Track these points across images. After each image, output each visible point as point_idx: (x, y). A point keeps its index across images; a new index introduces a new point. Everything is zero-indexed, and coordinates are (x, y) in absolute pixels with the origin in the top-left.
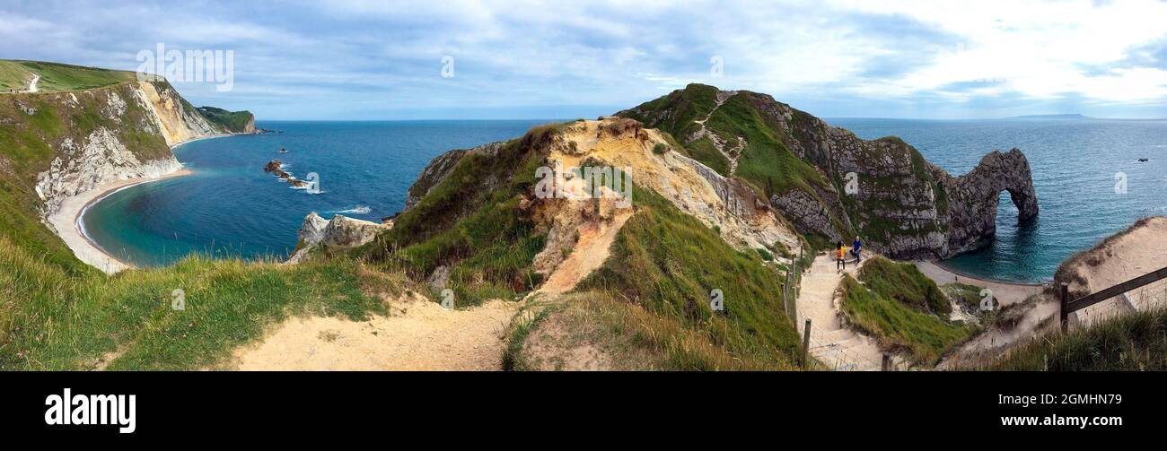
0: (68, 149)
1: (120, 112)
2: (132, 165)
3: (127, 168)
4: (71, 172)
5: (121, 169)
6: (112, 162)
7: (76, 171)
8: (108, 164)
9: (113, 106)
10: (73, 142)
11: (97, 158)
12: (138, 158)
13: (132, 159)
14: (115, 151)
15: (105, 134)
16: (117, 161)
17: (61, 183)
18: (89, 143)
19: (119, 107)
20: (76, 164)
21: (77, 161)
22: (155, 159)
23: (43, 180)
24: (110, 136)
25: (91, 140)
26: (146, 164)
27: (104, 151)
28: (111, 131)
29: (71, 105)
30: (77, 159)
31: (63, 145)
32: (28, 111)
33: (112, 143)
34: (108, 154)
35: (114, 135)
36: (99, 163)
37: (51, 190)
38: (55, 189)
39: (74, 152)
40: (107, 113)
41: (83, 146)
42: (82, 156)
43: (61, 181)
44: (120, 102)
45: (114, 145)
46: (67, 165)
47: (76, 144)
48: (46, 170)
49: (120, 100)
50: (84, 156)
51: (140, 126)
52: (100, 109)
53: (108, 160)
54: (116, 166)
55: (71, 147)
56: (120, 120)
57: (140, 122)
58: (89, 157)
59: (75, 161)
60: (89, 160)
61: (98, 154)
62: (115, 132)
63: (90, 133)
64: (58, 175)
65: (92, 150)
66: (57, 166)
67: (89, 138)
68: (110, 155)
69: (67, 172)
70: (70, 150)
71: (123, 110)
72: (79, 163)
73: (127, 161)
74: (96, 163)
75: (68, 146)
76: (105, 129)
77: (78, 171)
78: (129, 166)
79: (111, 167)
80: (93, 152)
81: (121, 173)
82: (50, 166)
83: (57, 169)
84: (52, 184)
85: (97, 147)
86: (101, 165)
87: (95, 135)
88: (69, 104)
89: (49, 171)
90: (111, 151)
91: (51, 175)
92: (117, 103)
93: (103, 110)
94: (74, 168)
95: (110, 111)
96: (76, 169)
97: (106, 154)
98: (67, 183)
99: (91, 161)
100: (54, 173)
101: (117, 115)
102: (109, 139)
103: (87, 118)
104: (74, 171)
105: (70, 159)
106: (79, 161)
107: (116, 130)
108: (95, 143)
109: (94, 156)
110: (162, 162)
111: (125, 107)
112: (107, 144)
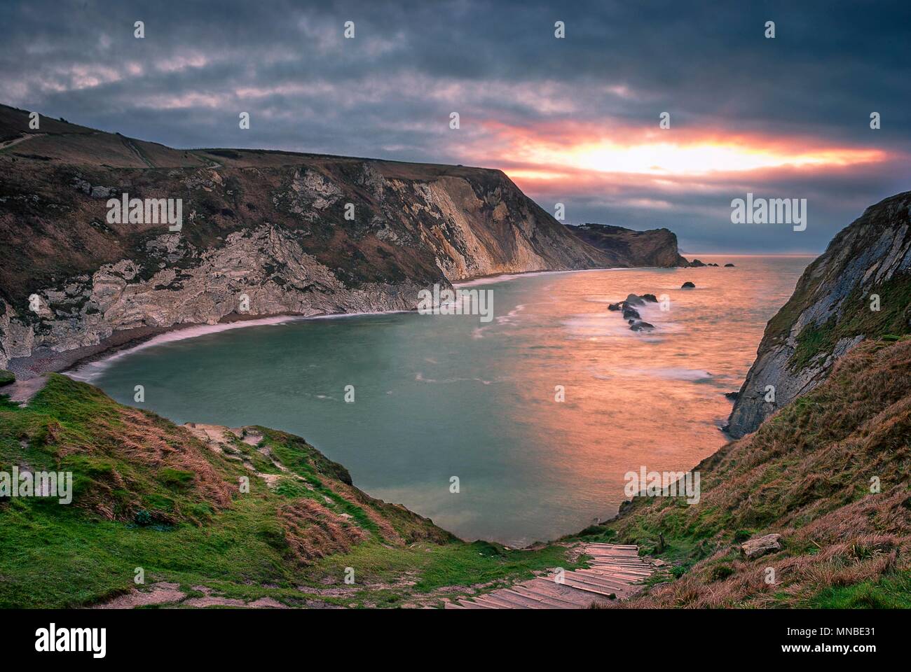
0: (165, 252)
1: (320, 203)
2: (326, 290)
3: (318, 295)
4: (159, 287)
5: (302, 297)
6: (280, 282)
7: (176, 289)
8: (271, 285)
9: (303, 192)
10: (181, 241)
11: (244, 272)
12: (341, 277)
13: (329, 278)
14: (291, 264)
15: (273, 236)
16: (294, 281)
17: (132, 303)
18: (225, 247)
19: (320, 195)
20: (180, 277)
21: (183, 272)
22: (384, 282)
23: (60, 289)
24: (282, 240)
25: (230, 244)
26: (360, 289)
27: (266, 264)
28: (287, 232)
29: (204, 187)
30: (184, 269)
31: (150, 244)
32: (91, 190)
33: (286, 252)
34: (276, 269)
35: (293, 239)
36: (247, 282)
37: (80, 306)
38: (95, 306)
39: (179, 258)
40: (285, 202)
41: (207, 250)
42: (200, 266)
43: (129, 300)
44: (324, 187)
45: (291, 255)
46: (152, 276)
47: (190, 246)
48: (78, 274)
49: (323, 184)
50: (205, 266)
51: (367, 227)
52: (271, 195)
53: (273, 279)
54: (289, 290)
55: (172, 249)
56: (316, 215)
57: (368, 220)
58: (219, 269)
59: (177, 271)
60: (220, 274)
61: (248, 267)
62: (298, 233)
63: (232, 231)
64: (119, 288)
65: (231, 259)
66: (117, 274)
67: (228, 239)
68: (279, 271)
69: (147, 288)
70: (169, 253)
71: (329, 201)
72: (189, 276)
73: (317, 282)
74: (240, 281)
75: (166, 247)
76: (272, 227)
77: (182, 287)
78: (321, 291)
79: (278, 292)
80: (235, 262)
81: (301, 302)
82: (95, 271)
83: (118, 279)
84: (88, 299)
85: (248, 256)
86: (255, 286)
87: (244, 236)
88: (197, 185)
89: (86, 278)
90: (284, 265)
91: (89, 285)
92: (314, 188)
93: (278, 198)
94: (172, 283)
95: (295, 199)
96: (176, 285)
97: (269, 269)
98: (152, 307)
99: (225, 276)
100: (104, 282)
101: (309, 208)
102: (281, 245)
103: (234, 208)
104: (171, 287)
105: (164, 268)
106: (189, 273)
107: (302, 231)
108: (243, 249)
109: (236, 268)
110: (401, 288)
111: (336, 195)
112: (276, 253)
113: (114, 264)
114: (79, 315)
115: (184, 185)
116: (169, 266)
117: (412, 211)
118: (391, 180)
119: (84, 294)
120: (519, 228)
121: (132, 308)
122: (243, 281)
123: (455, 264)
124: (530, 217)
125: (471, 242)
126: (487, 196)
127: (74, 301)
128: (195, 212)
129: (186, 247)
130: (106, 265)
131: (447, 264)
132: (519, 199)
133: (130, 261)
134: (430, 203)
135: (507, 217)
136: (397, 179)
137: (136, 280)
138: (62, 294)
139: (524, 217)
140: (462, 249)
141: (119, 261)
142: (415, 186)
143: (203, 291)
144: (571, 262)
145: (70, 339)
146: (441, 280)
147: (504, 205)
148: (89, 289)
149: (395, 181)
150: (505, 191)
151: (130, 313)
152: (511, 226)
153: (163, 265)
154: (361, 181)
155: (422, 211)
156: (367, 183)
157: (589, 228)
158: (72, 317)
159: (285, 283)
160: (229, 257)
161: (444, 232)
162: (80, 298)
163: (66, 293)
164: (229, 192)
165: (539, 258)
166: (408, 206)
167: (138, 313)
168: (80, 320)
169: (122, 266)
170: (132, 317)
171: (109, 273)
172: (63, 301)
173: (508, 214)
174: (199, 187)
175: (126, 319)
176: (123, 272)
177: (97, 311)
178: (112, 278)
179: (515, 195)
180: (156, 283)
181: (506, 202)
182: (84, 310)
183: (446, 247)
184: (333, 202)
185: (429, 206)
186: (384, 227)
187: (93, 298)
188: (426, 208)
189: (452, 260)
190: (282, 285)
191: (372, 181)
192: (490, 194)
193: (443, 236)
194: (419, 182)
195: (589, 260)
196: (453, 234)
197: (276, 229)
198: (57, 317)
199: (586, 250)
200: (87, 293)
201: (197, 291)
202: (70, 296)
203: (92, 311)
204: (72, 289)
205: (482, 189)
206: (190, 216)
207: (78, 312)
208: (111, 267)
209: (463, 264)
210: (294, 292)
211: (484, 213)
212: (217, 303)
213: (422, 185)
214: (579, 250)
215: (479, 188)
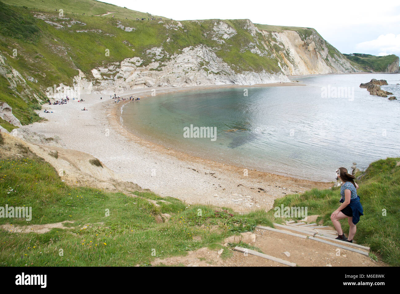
0: (155, 55)
1: (226, 36)
2: (227, 74)
3: (223, 77)
4: (151, 70)
5: (216, 76)
6: (206, 70)
7: (159, 71)
8: (202, 71)
9: (218, 31)
10: (162, 50)
11: (190, 65)
12: (233, 68)
13: (227, 68)
14: (211, 62)
15: (203, 49)
16: (213, 70)
17: (139, 76)
18: (181, 54)
19: (226, 33)
20: (161, 66)
21: (163, 63)
22: (253, 71)
23: (106, 67)
24: (208, 51)
25: (184, 52)
26: (241, 74)
27: (200, 62)
28: (210, 48)
29: (174, 28)
30: (163, 62)
31: (148, 51)
32: (124, 29)
33: (209, 57)
34: (204, 64)
35: (213, 51)
36: (192, 69)
37: (114, 75)
38: (122, 76)
39: (161, 57)
40: (210, 35)
41: (173, 55)
42: (170, 61)
43: (138, 74)
44: (228, 29)
45: (212, 58)
46: (148, 65)
47: (166, 53)
48: (114, 62)
49: (227, 28)
50: (173, 61)
51: (247, 48)
52: (204, 32)
53: (203, 68)
54: (210, 73)
55: (158, 53)
56: (224, 42)
57: (248, 45)
58: (179, 63)
59: (159, 63)
60: (179, 65)
61: (192, 63)
62: (215, 49)
63: (185, 47)
64: (133, 69)
65: (184, 59)
66: (132, 63)
67: (183, 50)
68: (206, 65)
69: (146, 69)
70: (156, 55)
71: (230, 35)
72: (165, 65)
73: (222, 70)
74: (188, 69)
75: (155, 53)
76: (203, 46)
77: (161, 70)
78: (224, 74)
79: (205, 74)
80: (186, 61)
81: (216, 79)
82: (122, 61)
83: (133, 65)
84: (118, 72)
85: (193, 58)
86: (195, 71)
87: (191, 49)
88: (171, 28)
89: (118, 63)
90: (208, 63)
91: (119, 66)
92: (223, 30)
93: (206, 33)
94: (157, 68)
95: (214, 34)
96: (159, 69)
97: (201, 64)
98: (148, 78)
99: (181, 66)
100: (126, 66)
101: (221, 38)
102: (207, 54)
103: (187, 37)
104: (156, 70)
105: (154, 62)
106: (165, 64)
107: (217, 48)
108: (190, 55)
109: (186, 63)
110: (260, 74)
111: (233, 33)
112: (205, 57)
113: (131, 58)
114: (114, 79)
115: (165, 27)
116: (156, 60)
117: (270, 44)
118: (261, 31)
119: (117, 70)
120: (320, 53)
121: (140, 78)
122: (190, 69)
123: (289, 68)
124: (326, 49)
125: (297, 59)
126: (306, 39)
127: (112, 73)
128: (169, 39)
129: (164, 53)
130: (128, 59)
131: (285, 68)
132: (321, 41)
133: (138, 58)
134: (279, 42)
135: (315, 49)
136: (264, 30)
137: (141, 66)
138: (106, 70)
139: (323, 49)
140: (293, 62)
141: (133, 57)
142: (273, 34)
143: (172, 72)
144: (344, 69)
145: (109, 89)
146: (280, 72)
147: (313, 43)
148: (119, 68)
149: (263, 31)
150: (314, 37)
151: (138, 80)
152: (316, 53)
153: (153, 60)
154: (245, 28)
155: (275, 45)
156: (248, 28)
157: (354, 55)
158: (110, 79)
159: (209, 71)
160: (184, 58)
161: (284, 54)
162: (115, 72)
163: (109, 69)
164: (185, 31)
165: (328, 68)
166: (268, 42)
167: (142, 80)
168: (114, 81)
169: (134, 59)
170: (139, 82)
171: (129, 62)
172: (107, 73)
173: (315, 47)
174: (172, 28)
175: (137, 82)
176: (135, 62)
177: (122, 77)
178: (130, 64)
179: (319, 39)
180: (150, 68)
181: (315, 42)
182: (116, 77)
183: (285, 61)
184: (231, 36)
185: (278, 43)
186: (254, 47)
187: (121, 72)
188: (277, 44)
189: (287, 66)
190: (207, 71)
191: (250, 28)
192: (307, 38)
193: (284, 56)
194: (274, 32)
195: (353, 69)
196: (289, 56)
197: (205, 47)
198: (104, 79)
199: (351, 64)
200: (118, 70)
201: (168, 72)
202: (111, 71)
203: (120, 77)
204: (111, 68)
205: (304, 36)
206: (167, 40)
207: (113, 77)
208: (129, 60)
209: (293, 69)
210: (212, 75)
211: (304, 47)
212: (178, 78)
213: (276, 33)
214: (348, 65)
215: (302, 36)
